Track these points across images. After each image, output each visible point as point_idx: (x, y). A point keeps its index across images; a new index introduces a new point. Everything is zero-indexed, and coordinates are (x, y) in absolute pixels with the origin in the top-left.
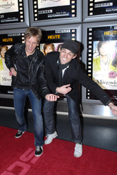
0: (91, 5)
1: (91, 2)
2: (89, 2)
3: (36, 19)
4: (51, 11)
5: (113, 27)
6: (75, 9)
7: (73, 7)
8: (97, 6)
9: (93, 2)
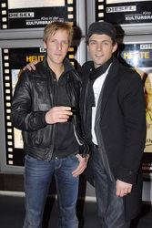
0: (101, 7)
1: (101, 3)
2: (98, 4)
3: (5, 26)
4: (32, 14)
5: (138, 45)
6: (74, 13)
7: (70, 9)
8: (110, 10)
9: (104, 3)
